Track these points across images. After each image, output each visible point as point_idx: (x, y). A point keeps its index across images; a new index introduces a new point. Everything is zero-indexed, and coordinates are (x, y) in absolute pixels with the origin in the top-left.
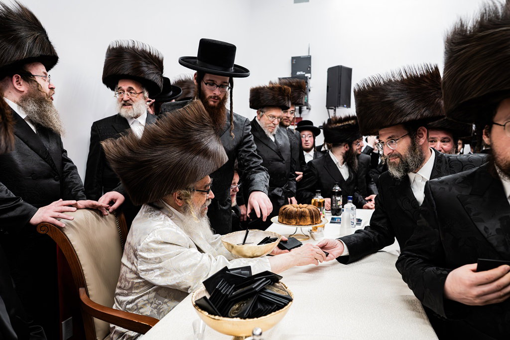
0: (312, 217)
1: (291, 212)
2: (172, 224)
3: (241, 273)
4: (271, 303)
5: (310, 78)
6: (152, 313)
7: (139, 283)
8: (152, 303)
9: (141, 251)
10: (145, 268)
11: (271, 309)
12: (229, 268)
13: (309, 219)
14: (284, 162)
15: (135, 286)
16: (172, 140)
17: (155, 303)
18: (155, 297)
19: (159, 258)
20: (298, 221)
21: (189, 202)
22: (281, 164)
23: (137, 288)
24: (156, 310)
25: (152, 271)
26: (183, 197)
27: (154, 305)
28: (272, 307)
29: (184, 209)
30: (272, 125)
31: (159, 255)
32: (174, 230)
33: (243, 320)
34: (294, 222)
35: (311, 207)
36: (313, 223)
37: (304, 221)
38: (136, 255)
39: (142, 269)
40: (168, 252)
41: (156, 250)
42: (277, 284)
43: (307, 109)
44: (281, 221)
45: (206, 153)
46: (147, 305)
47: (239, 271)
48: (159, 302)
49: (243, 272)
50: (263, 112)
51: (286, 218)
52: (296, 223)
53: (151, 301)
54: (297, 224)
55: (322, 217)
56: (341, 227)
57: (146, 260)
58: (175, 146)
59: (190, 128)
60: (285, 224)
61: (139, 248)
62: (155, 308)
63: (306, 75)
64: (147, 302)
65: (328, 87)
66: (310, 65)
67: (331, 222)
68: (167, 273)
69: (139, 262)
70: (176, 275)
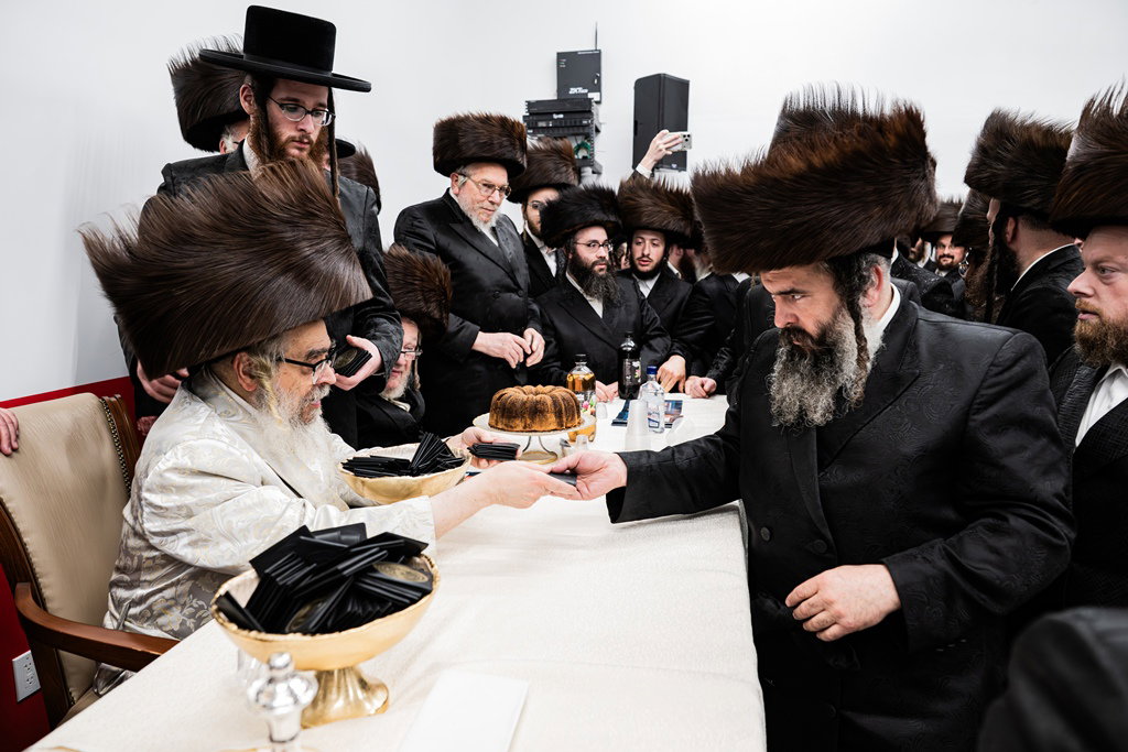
0: (559, 414)
1: (513, 404)
2: (220, 433)
3: (339, 538)
4: (382, 600)
5: (598, 103)
6: (183, 627)
7: (154, 558)
8: (184, 605)
9: (148, 490)
10: (157, 530)
11: (379, 611)
12: (312, 529)
13: (552, 418)
14: (521, 292)
15: (145, 565)
16: (220, 235)
17: (191, 606)
18: (190, 592)
19: (186, 506)
20: (529, 422)
21: (267, 384)
22: (515, 297)
23: (151, 569)
24: (192, 620)
25: (173, 537)
26: (254, 372)
27: (187, 611)
28: (382, 607)
29: (255, 396)
30: (486, 204)
31: (188, 499)
32: (224, 446)
33: (308, 638)
34: (519, 424)
35: (560, 392)
36: (561, 426)
37: (541, 421)
38: (140, 499)
39: (153, 530)
40: (208, 493)
41: (181, 489)
42: (418, 560)
43: (593, 172)
44: (494, 424)
45: (304, 274)
46: (174, 609)
47: (335, 534)
48: (201, 603)
49: (344, 537)
50: (465, 176)
51: (503, 416)
52: (525, 427)
53: (182, 601)
54: (527, 429)
55: (585, 414)
56: (628, 432)
57: (159, 511)
58: (227, 250)
59: (270, 216)
60: (502, 429)
61: (146, 483)
62: (192, 616)
63: (590, 95)
64: (173, 602)
65: (636, 123)
66: (599, 71)
67: (614, 423)
68: (205, 540)
69: (145, 515)
70: (226, 546)
